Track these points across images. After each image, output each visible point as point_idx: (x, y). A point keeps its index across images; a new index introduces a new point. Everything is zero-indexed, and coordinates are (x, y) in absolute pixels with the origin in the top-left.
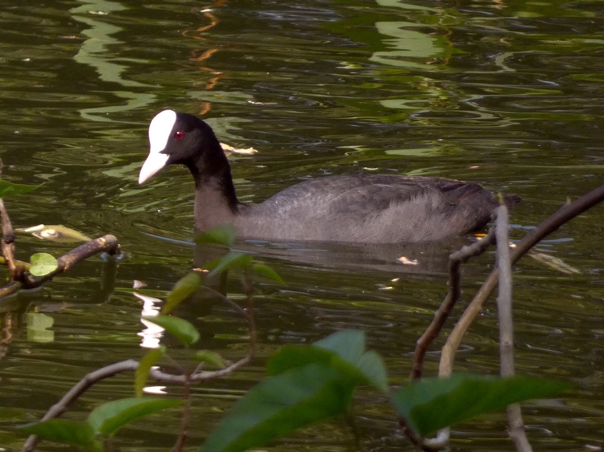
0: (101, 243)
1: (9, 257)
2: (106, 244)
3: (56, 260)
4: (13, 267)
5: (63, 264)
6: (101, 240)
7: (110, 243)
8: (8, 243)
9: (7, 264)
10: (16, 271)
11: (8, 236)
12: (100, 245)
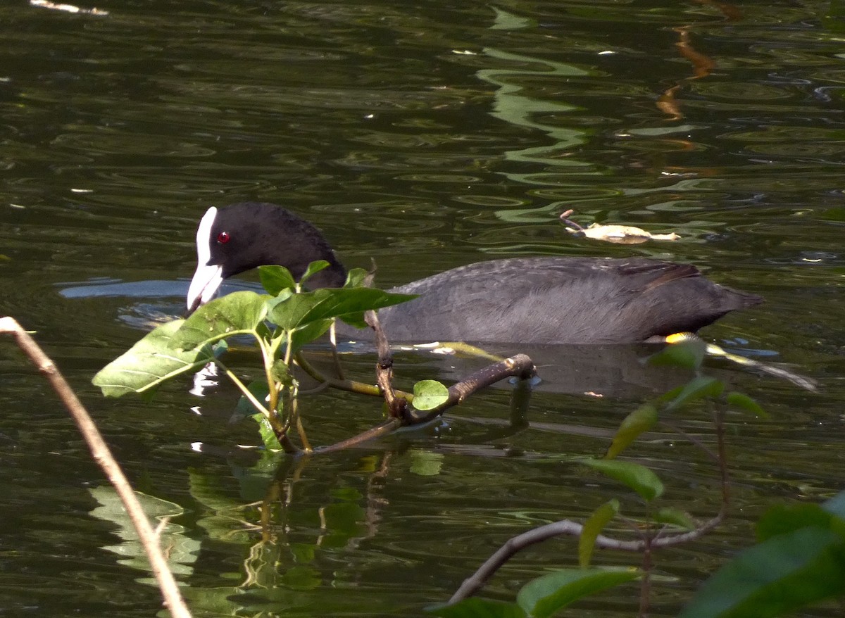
0: (509, 365)
1: (386, 387)
2: (515, 366)
3: (446, 390)
4: (391, 399)
5: (456, 394)
6: (508, 362)
7: (520, 365)
8: (384, 368)
9: (382, 394)
10: (394, 404)
11: (384, 359)
12: (507, 368)
